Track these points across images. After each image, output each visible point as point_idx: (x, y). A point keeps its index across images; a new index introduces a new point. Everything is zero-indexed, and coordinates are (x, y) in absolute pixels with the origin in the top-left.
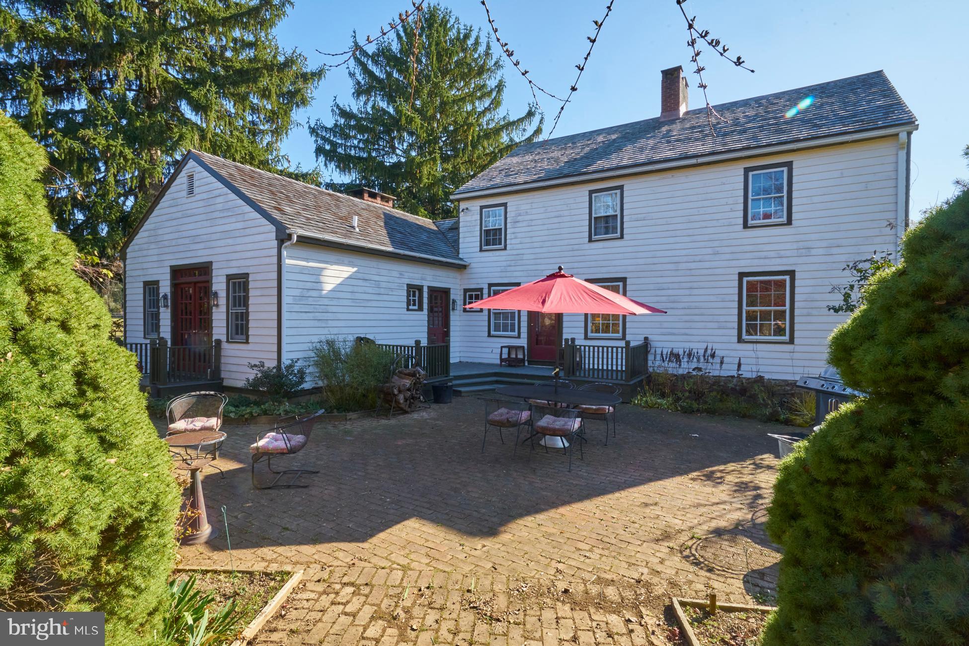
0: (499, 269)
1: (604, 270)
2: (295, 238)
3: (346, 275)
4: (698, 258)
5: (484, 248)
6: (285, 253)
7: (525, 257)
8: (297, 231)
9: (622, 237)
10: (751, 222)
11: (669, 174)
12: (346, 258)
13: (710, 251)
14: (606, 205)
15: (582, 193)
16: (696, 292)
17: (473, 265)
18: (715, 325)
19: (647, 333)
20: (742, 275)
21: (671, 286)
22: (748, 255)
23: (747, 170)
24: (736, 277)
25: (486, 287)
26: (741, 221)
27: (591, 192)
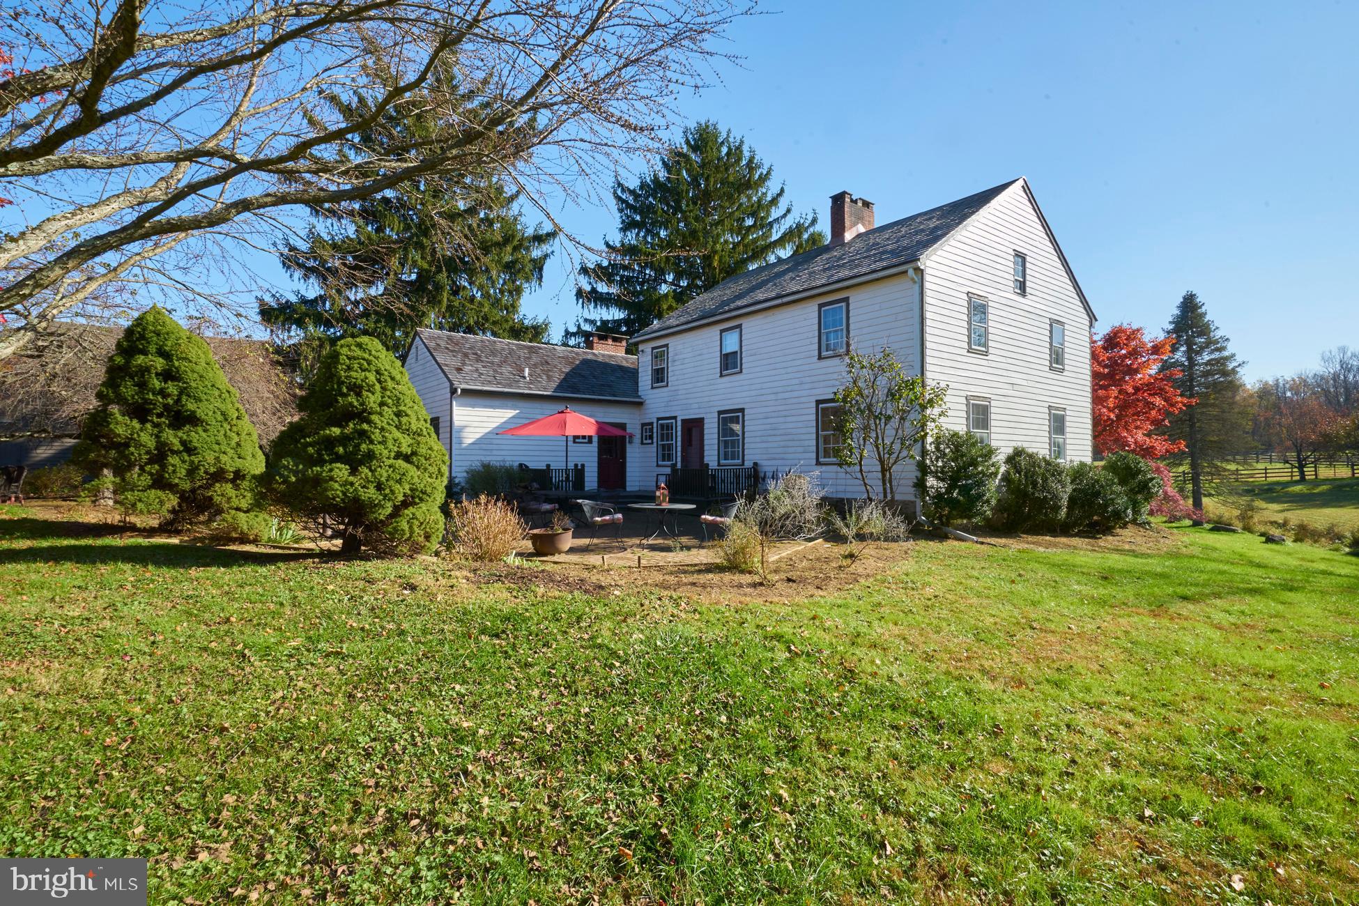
0: (663, 405)
1: (729, 402)
2: (459, 391)
3: (511, 415)
4: (789, 388)
5: (655, 385)
6: (454, 403)
7: (680, 392)
8: (461, 386)
9: (741, 372)
10: (824, 354)
11: (776, 311)
12: (510, 403)
13: (797, 381)
14: (731, 343)
15: (714, 332)
16: (789, 419)
17: (647, 402)
18: (800, 449)
19: (757, 458)
20: (818, 402)
21: (773, 414)
22: (822, 384)
23: (821, 306)
24: (814, 405)
25: (655, 421)
26: (816, 353)
27: (722, 331)
